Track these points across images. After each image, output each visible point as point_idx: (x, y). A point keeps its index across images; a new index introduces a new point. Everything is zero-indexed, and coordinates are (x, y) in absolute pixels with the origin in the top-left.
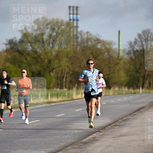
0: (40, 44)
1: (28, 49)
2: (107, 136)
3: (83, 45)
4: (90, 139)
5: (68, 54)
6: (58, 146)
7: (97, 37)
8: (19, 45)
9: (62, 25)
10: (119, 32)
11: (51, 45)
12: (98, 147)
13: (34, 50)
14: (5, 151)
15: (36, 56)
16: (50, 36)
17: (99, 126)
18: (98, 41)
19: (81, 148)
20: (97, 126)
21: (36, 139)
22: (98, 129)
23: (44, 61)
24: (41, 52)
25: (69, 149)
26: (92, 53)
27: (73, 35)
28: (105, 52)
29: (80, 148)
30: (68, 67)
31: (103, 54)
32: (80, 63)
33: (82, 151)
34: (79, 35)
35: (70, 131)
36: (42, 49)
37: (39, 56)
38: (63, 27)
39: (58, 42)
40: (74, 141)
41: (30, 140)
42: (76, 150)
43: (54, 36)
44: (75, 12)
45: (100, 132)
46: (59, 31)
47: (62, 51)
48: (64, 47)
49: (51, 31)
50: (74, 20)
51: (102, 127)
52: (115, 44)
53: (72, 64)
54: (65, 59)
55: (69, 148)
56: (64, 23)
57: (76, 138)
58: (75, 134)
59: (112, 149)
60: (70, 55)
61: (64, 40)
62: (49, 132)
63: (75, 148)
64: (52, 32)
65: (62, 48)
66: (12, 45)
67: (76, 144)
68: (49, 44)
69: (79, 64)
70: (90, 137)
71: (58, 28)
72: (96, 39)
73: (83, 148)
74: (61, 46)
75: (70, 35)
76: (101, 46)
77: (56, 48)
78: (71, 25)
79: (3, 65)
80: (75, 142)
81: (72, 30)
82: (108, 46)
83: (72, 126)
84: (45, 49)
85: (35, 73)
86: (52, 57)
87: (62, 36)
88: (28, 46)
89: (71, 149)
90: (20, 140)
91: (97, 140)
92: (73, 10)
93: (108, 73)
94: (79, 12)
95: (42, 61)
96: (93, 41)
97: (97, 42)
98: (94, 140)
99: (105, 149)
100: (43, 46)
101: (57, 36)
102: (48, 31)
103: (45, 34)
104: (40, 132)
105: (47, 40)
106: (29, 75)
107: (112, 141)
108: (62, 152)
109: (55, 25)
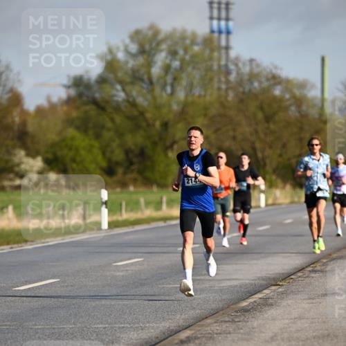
0: (143, 87)
1: (116, 98)
2: (295, 296)
3: (241, 90)
4: (255, 302)
5: (206, 108)
7: (274, 71)
8: (95, 88)
9: (193, 43)
10: (323, 60)
11: (169, 89)
12: (274, 319)
13: (131, 100)
14: (64, 328)
15: (135, 113)
16: (167, 68)
17: (277, 272)
18: (275, 79)
19: (235, 322)
20: (271, 273)
21: (134, 302)
22: (274, 279)
23: (154, 125)
24: (145, 104)
25: (209, 325)
26: (261, 108)
27: (219, 66)
28: (290, 105)
29: (233, 321)
31: (287, 108)
32: (234, 130)
33: (239, 329)
34: (232, 67)
35: (211, 283)
36: (149, 97)
37: (142, 114)
38: (196, 48)
39: (184, 82)
40: (221, 306)
41: (121, 303)
42: (224, 326)
43: (176, 69)
44: (223, 14)
45: (279, 285)
46: (187, 57)
47: (193, 103)
48: (197, 94)
49: (170, 57)
50: (220, 32)
51: (283, 274)
52: (313, 86)
53: (216, 131)
55: (209, 321)
56: (199, 40)
57: (224, 300)
58: (221, 290)
59: (307, 325)
60: (213, 112)
61: (197, 76)
62: (163, 284)
63: (222, 322)
64: (171, 60)
65: (194, 95)
66: (81, 88)
67: (223, 314)
68: (164, 87)
69: (231, 133)
70: (254, 296)
71: (186, 50)
72: (270, 76)
73: (239, 321)
74: (191, 90)
75: (212, 66)
76: (282, 92)
77: (181, 95)
78: (214, 44)
79: (60, 133)
80: (223, 309)
81: (216, 54)
82: (297, 92)
84: (154, 98)
85: (132, 151)
86: (171, 116)
87: (194, 68)
88: (117, 90)
89: (212, 323)
90: (97, 303)
91: (272, 305)
92: (219, 9)
95: (148, 125)
96: (263, 80)
97: (272, 82)
98: (266, 303)
99: (290, 325)
100: (152, 91)
101: (181, 69)
102: (161, 58)
103: (155, 63)
104: (142, 285)
105: (160, 78)
106: (119, 155)
107: (306, 306)
108: (193, 332)
109: (179, 43)
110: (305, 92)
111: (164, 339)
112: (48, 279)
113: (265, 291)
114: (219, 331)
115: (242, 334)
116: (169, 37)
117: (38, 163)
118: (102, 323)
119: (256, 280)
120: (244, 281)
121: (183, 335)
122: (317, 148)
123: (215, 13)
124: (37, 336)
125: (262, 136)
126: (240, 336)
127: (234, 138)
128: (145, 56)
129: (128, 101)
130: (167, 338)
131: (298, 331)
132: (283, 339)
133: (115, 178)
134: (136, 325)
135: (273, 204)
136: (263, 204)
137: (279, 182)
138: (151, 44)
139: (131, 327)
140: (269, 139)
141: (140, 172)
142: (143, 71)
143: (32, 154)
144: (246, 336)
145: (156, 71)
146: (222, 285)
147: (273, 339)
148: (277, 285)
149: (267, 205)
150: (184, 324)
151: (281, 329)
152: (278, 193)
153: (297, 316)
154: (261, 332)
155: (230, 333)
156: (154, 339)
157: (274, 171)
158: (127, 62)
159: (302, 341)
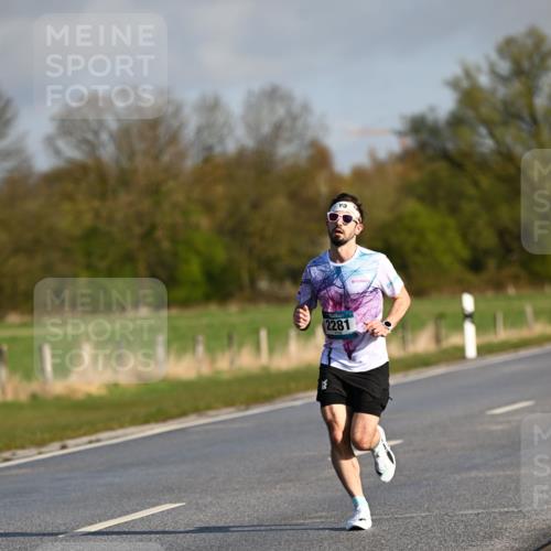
0: (521, 130)
1: (479, 149)
8: (446, 134)
13: (504, 150)
14: (412, 517)
88: (481, 136)
90: (464, 475)
102: (549, 82)
118: (472, 508)
129: (500, 153)
133: (485, 276)
138: (531, 59)
139: (519, 512)
141: (525, 265)
142: (521, 102)
145: (542, 102)
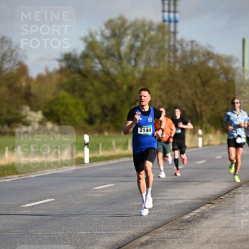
0: (114, 61)
1: (95, 69)
2: (224, 211)
3: (185, 62)
4: (195, 215)
5: (160, 76)
6: (143, 226)
7: (208, 49)
8: (80, 62)
9: (151, 29)
10: (244, 41)
11: (133, 62)
12: (208, 228)
13: (106, 70)
15: (109, 79)
16: (132, 47)
17: (211, 194)
18: (209, 55)
19: (181, 230)
20: (206, 194)
22: (208, 199)
23: (122, 88)
24: (116, 73)
25: (162, 232)
26: (199, 76)
27: (169, 46)
28: (220, 74)
29: (179, 229)
30: (160, 97)
31: (218, 76)
32: (180, 92)
33: (183, 235)
34: (178, 46)
35: (163, 202)
36: (119, 68)
37: (114, 80)
38: (153, 33)
39: (144, 57)
40: (170, 218)
42: (173, 232)
43: (138, 48)
44: (172, 8)
45: (212, 203)
46: (146, 39)
47: (150, 72)
48: (153, 66)
49: (133, 39)
50: (170, 21)
51: (215, 195)
52: (237, 60)
53: (167, 92)
54: (156, 85)
55: (161, 229)
56: (155, 27)
57: (172, 214)
58: (170, 207)
59: (232, 232)
60: (164, 79)
61: (153, 53)
62: (128, 202)
63: (171, 229)
64: (135, 42)
65: (151, 66)
66: (70, 62)
67: (172, 224)
68: (129, 61)
69: (177, 94)
70: (194, 211)
71: (145, 34)
72: (206, 53)
73: (183, 229)
74: (149, 63)
75: (164, 45)
76: (214, 64)
77: (142, 66)
78: (166, 29)
79: (55, 94)
80: (171, 221)
81: (167, 37)
82: (225, 64)
83: (167, 194)
84: (123, 69)
85: (106, 107)
86: (135, 82)
87: (151, 47)
88: (96, 63)
89: (164, 231)
91: (207, 217)
92: (169, 5)
93: (225, 108)
94: (178, 9)
95: (118, 88)
96: (201, 55)
97: (207, 57)
98: (203, 216)
99: (220, 232)
100: (120, 64)
101: (142, 48)
102: (127, 40)
103: (123, 43)
104: (114, 203)
105: (126, 54)
106: (97, 110)
107: (232, 218)
108: (150, 237)
109: (140, 29)
110: (231, 64)
111: (130, 242)
112: (46, 199)
113: (202, 208)
114: (169, 237)
115: (185, 238)
116: (133, 25)
117: (39, 116)
119: (195, 200)
120: (187, 201)
121: (144, 239)
122: (237, 106)
123: (166, 8)
124: (38, 240)
125: (200, 96)
126: (184, 240)
127: (180, 97)
128: (116, 38)
130: (132, 241)
131: (226, 236)
132: (215, 242)
133: (94, 126)
134: (110, 232)
135: (208, 145)
136: (200, 145)
137: (212, 129)
138: (120, 30)
139: (106, 234)
140: (205, 98)
141: (113, 122)
142: (114, 49)
143: (34, 109)
144: (188, 240)
145: (124, 49)
146: (171, 203)
147: (207, 242)
148: (210, 203)
149: (203, 146)
150: (144, 231)
151: (213, 235)
152: (211, 137)
153: (225, 225)
154: (199, 237)
155: (176, 238)
156: (122, 242)
157: (209, 121)
158: (103, 43)
159: (229, 243)
